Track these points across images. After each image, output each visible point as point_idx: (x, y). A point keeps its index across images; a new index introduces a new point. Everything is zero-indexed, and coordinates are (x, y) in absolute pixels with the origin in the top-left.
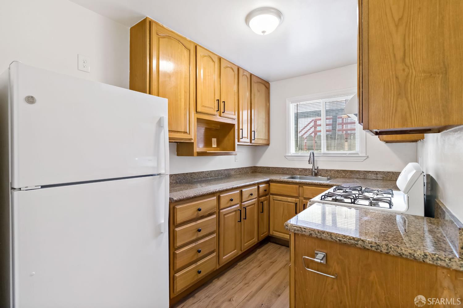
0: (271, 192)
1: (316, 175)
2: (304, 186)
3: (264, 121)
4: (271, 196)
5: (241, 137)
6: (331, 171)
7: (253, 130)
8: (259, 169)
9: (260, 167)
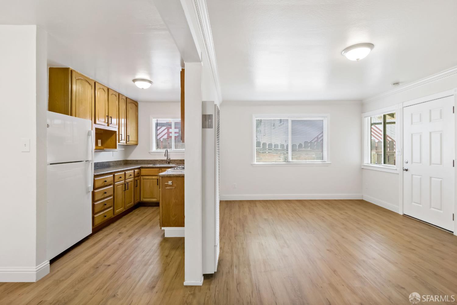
0: (142, 174)
1: (169, 163)
2: (162, 169)
3: (135, 128)
4: (141, 177)
5: (120, 139)
6: (177, 160)
7: (128, 135)
8: (129, 162)
9: (130, 160)
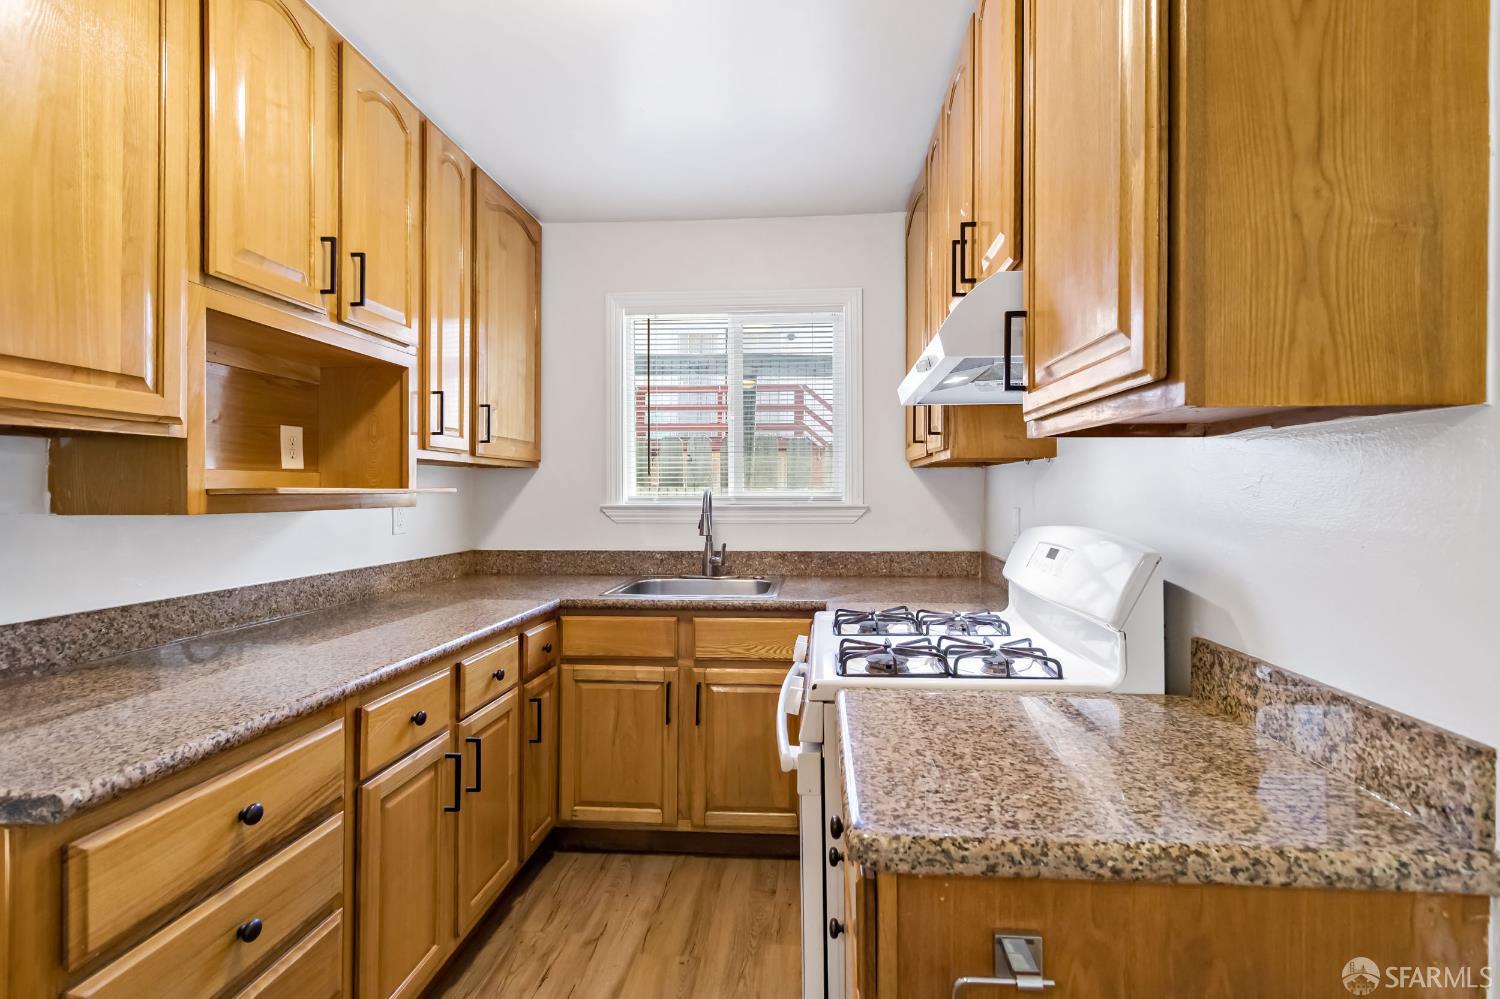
0: (568, 652)
1: (716, 572)
2: (697, 620)
4: (565, 667)
5: (434, 426)
6: (762, 555)
7: (481, 400)
8: (492, 560)
9: (499, 553)
